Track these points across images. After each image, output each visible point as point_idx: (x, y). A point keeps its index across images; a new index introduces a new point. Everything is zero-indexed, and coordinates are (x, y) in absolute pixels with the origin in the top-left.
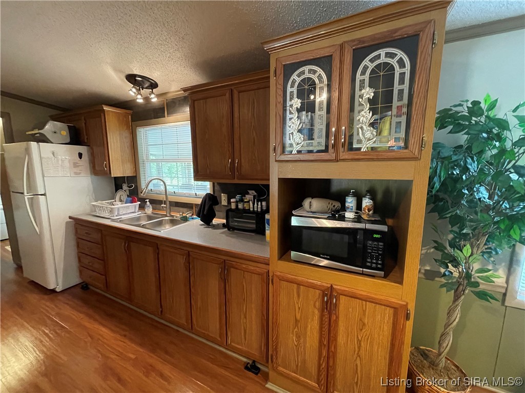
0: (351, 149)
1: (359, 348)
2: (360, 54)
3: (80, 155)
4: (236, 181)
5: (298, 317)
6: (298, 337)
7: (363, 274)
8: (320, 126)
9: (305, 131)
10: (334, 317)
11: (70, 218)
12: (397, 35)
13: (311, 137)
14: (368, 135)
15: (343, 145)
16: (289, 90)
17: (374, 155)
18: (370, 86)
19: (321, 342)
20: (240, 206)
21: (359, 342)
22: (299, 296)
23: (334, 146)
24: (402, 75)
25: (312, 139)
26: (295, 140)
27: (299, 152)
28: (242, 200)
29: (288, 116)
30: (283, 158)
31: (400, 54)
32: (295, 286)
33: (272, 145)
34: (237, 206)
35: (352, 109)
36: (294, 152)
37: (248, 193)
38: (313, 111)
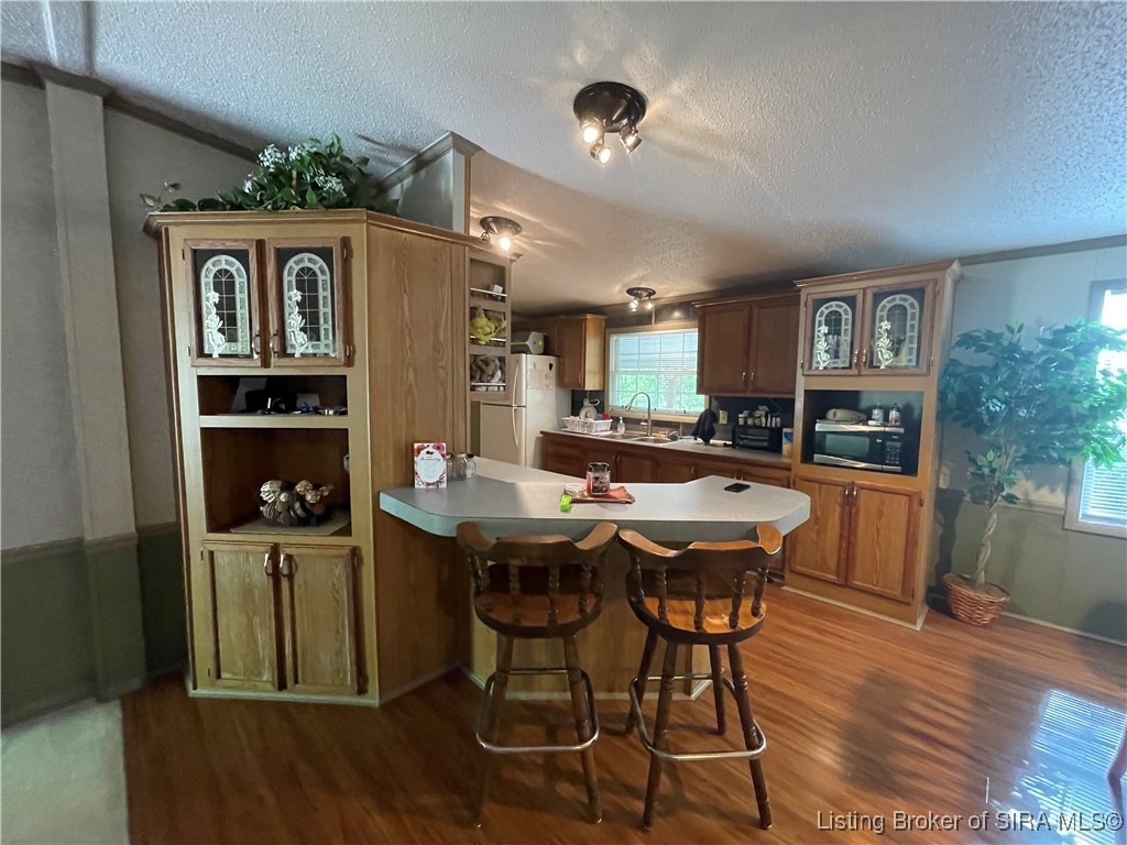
0: (871, 366)
1: (878, 535)
2: (878, 297)
3: (551, 366)
4: (749, 395)
5: (819, 514)
6: (818, 533)
7: (882, 471)
8: (845, 349)
9: (831, 351)
10: (854, 510)
11: (541, 432)
12: (909, 287)
13: (836, 356)
14: (886, 356)
15: (865, 363)
16: (818, 318)
17: (893, 371)
18: (888, 320)
19: (841, 536)
20: (750, 422)
21: (878, 530)
22: (820, 495)
23: (856, 364)
24: (913, 314)
25: (838, 357)
26: (822, 359)
27: (825, 368)
28: (751, 415)
29: (816, 339)
30: (810, 372)
31: (911, 299)
32: (817, 485)
33: (800, 361)
34: (746, 422)
35: (872, 336)
36: (821, 368)
37: (758, 409)
38: (839, 334)
